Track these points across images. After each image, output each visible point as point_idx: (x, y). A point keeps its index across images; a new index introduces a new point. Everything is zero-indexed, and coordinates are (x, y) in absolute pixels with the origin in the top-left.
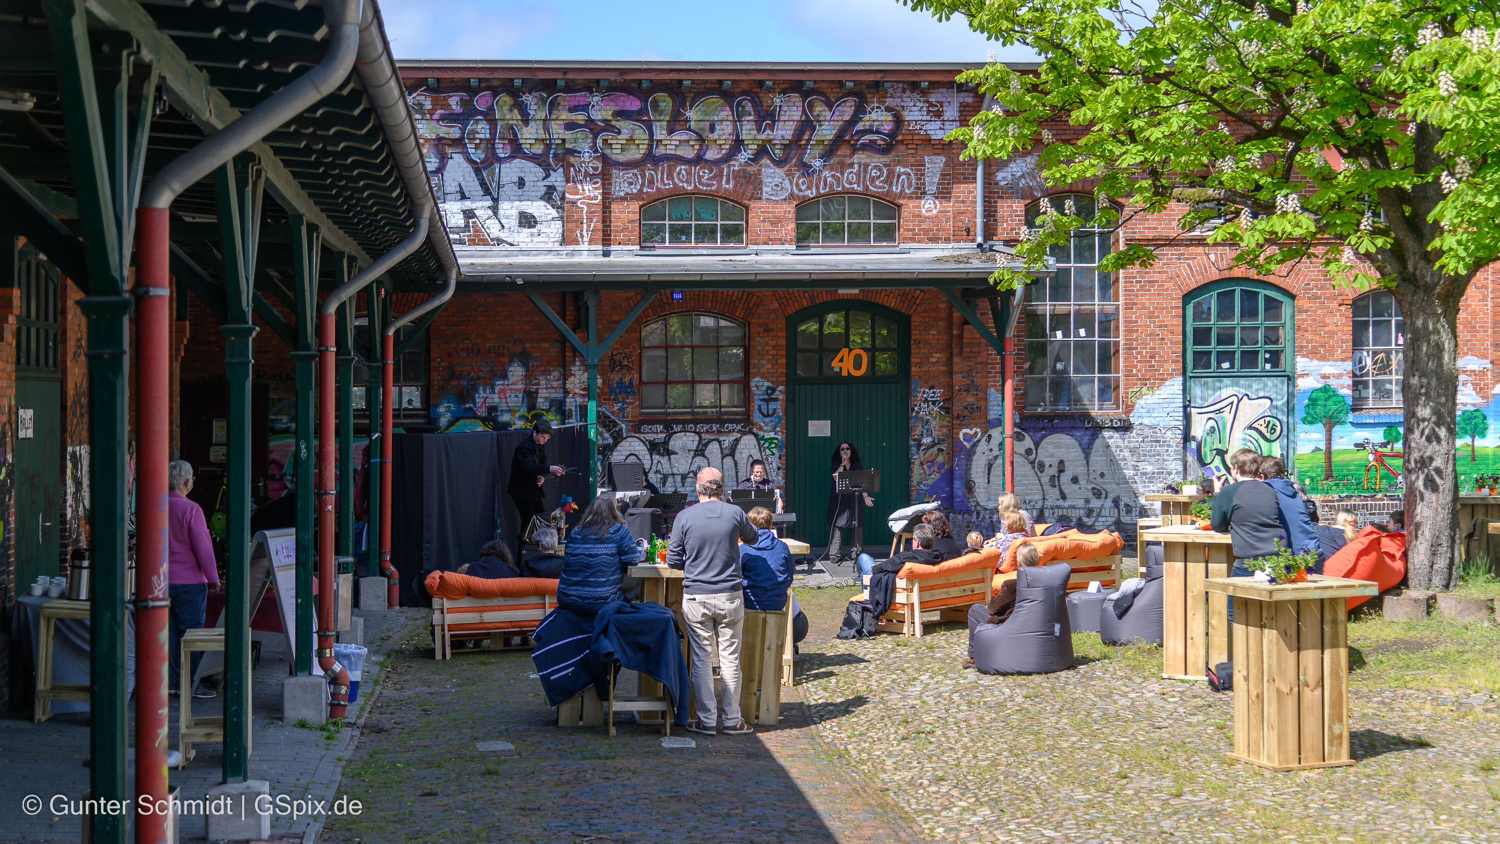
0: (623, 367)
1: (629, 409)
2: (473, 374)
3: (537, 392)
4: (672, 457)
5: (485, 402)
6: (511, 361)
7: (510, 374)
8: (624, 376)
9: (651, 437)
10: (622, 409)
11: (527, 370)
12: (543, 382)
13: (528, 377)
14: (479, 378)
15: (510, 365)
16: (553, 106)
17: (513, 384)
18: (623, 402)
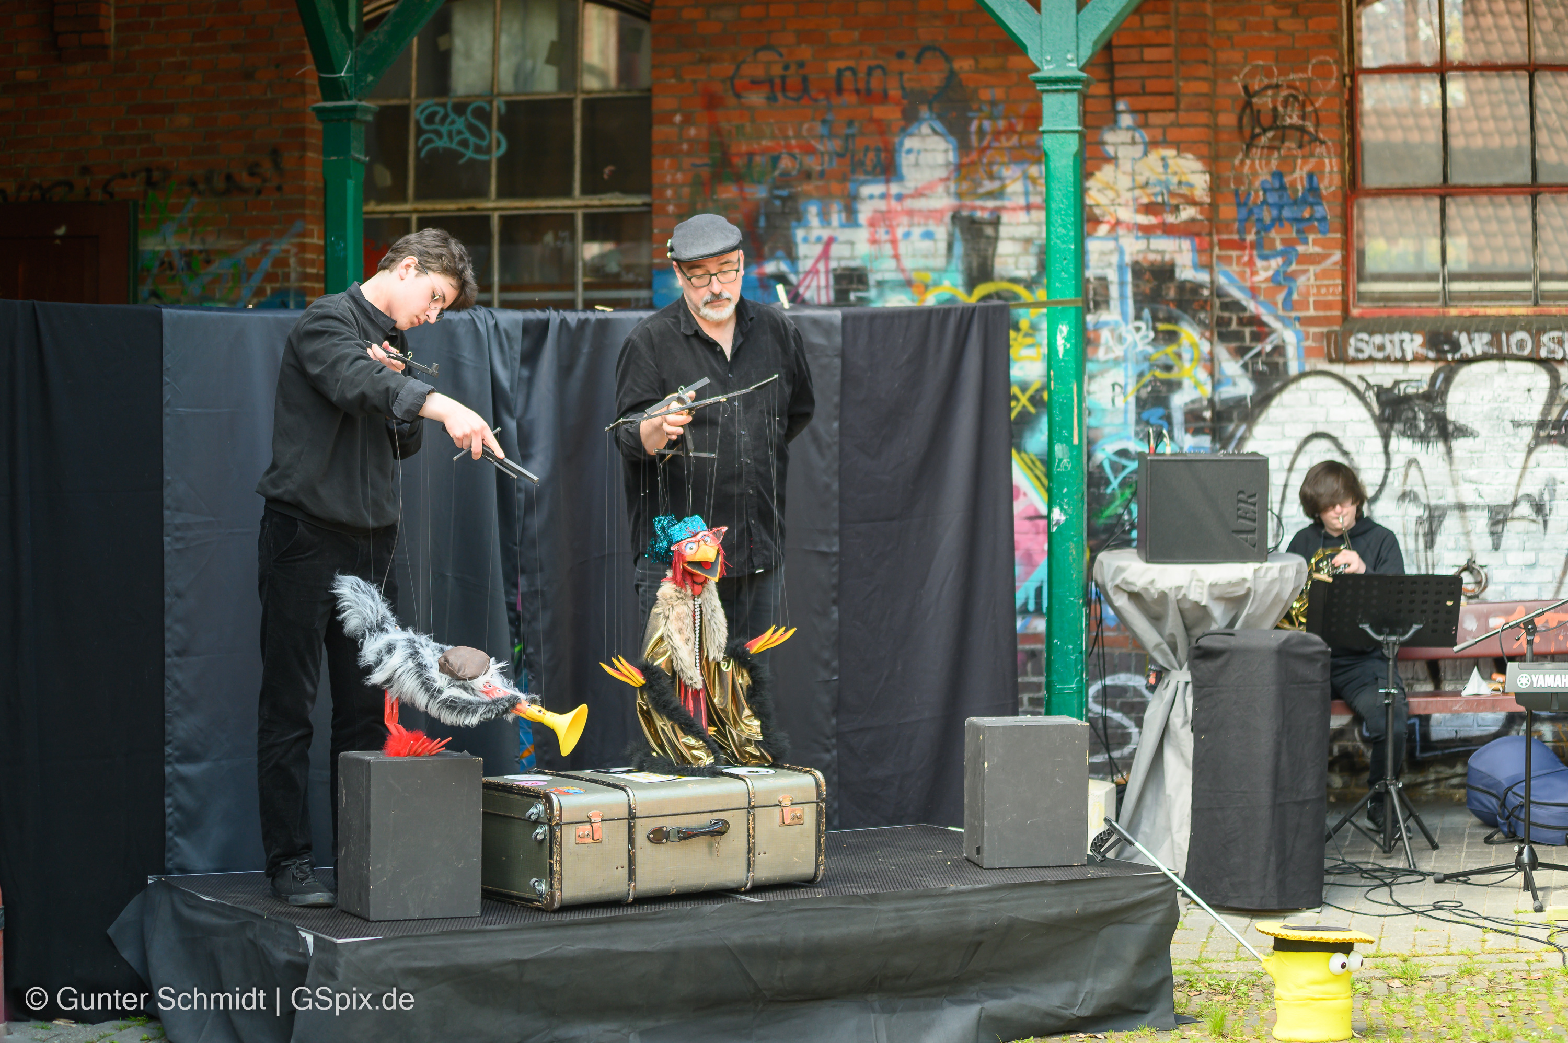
0: (1283, 132)
2: (785, 163)
3: (996, 223)
4: (1460, 445)
5: (825, 255)
6: (910, 118)
7: (905, 162)
8: (1289, 162)
9: (1384, 375)
10: (1283, 279)
11: (963, 146)
12: (1015, 187)
14: (807, 175)
15: (904, 131)
17: (919, 194)
18: (1288, 253)
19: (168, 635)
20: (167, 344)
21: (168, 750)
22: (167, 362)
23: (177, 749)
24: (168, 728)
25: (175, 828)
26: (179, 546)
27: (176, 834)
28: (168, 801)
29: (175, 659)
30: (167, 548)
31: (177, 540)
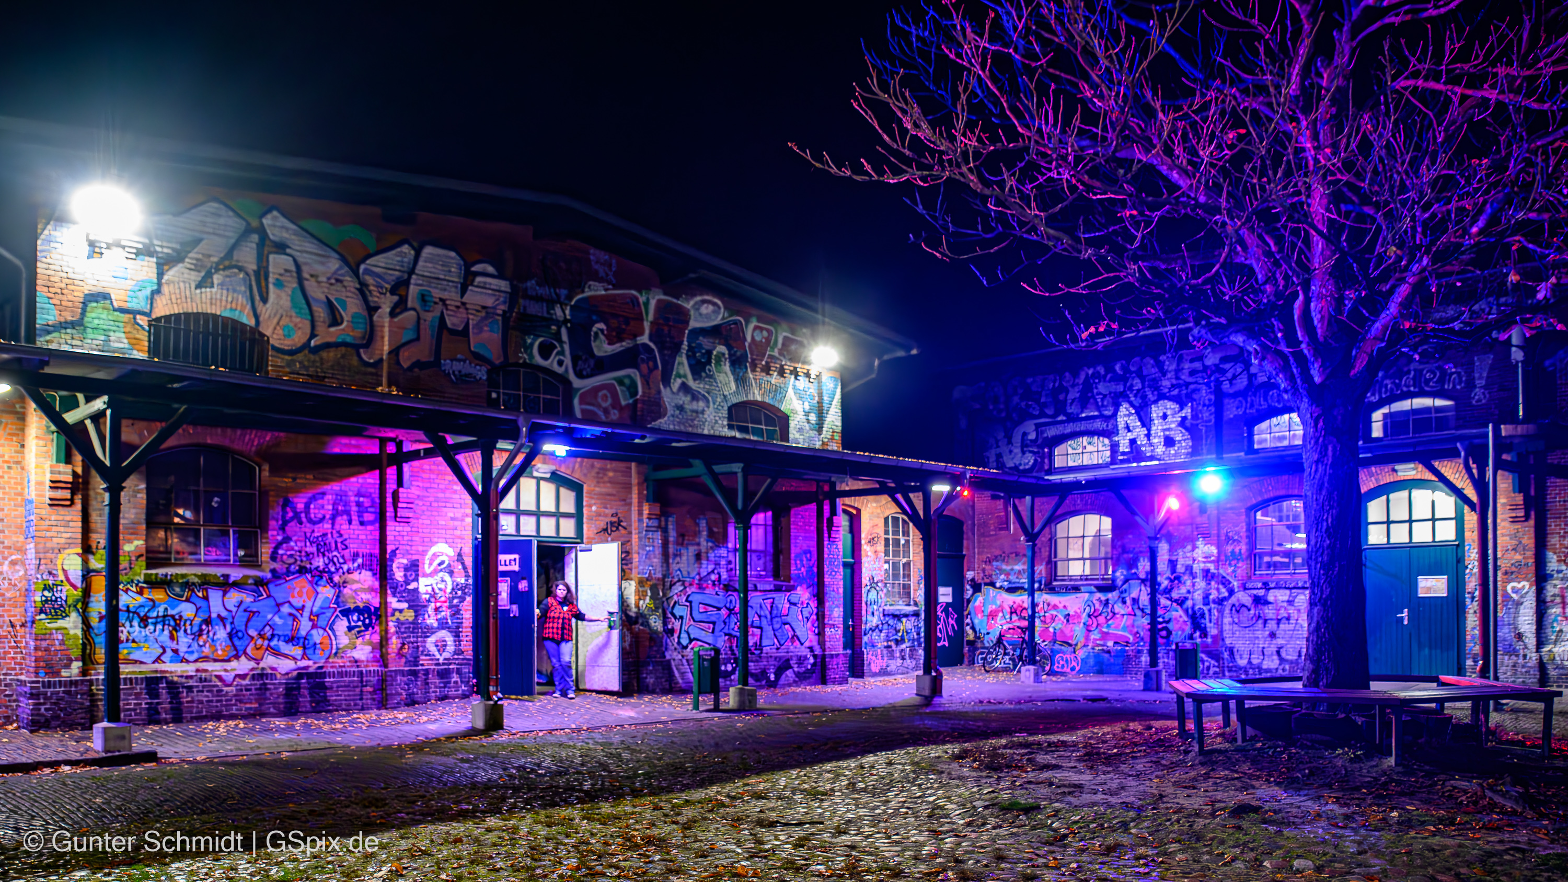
1: (1239, 571)
13: (1171, 550)
16: (1180, 360)
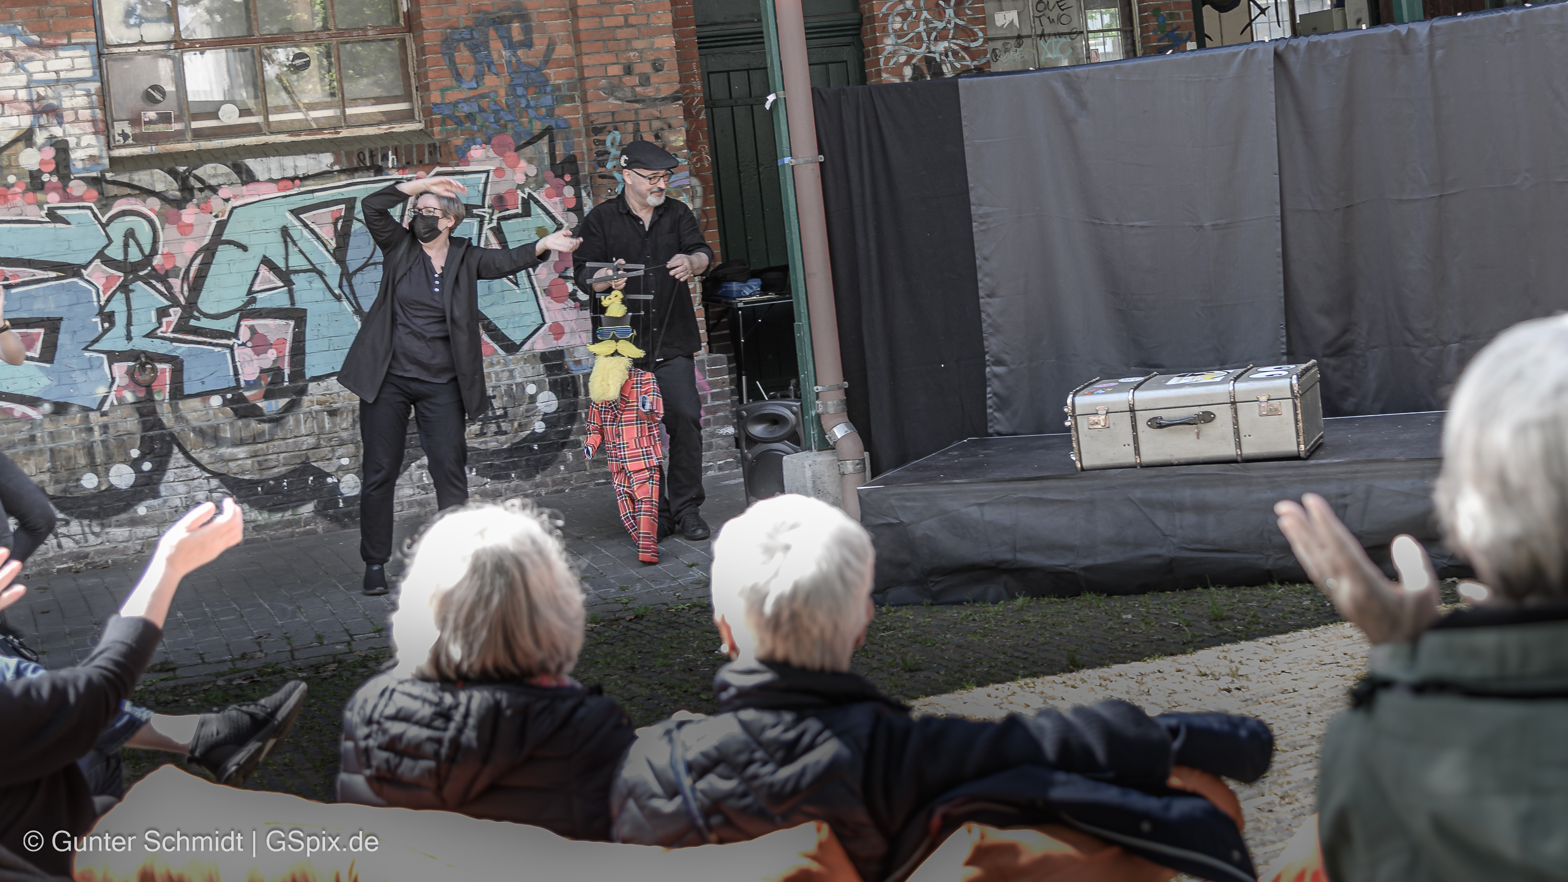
19: (980, 285)
20: (962, 101)
21: (987, 357)
22: (964, 113)
23: (992, 357)
24: (986, 343)
25: (994, 407)
26: (982, 228)
27: (995, 410)
28: (989, 389)
29: (988, 300)
30: (975, 230)
31: (982, 224)
